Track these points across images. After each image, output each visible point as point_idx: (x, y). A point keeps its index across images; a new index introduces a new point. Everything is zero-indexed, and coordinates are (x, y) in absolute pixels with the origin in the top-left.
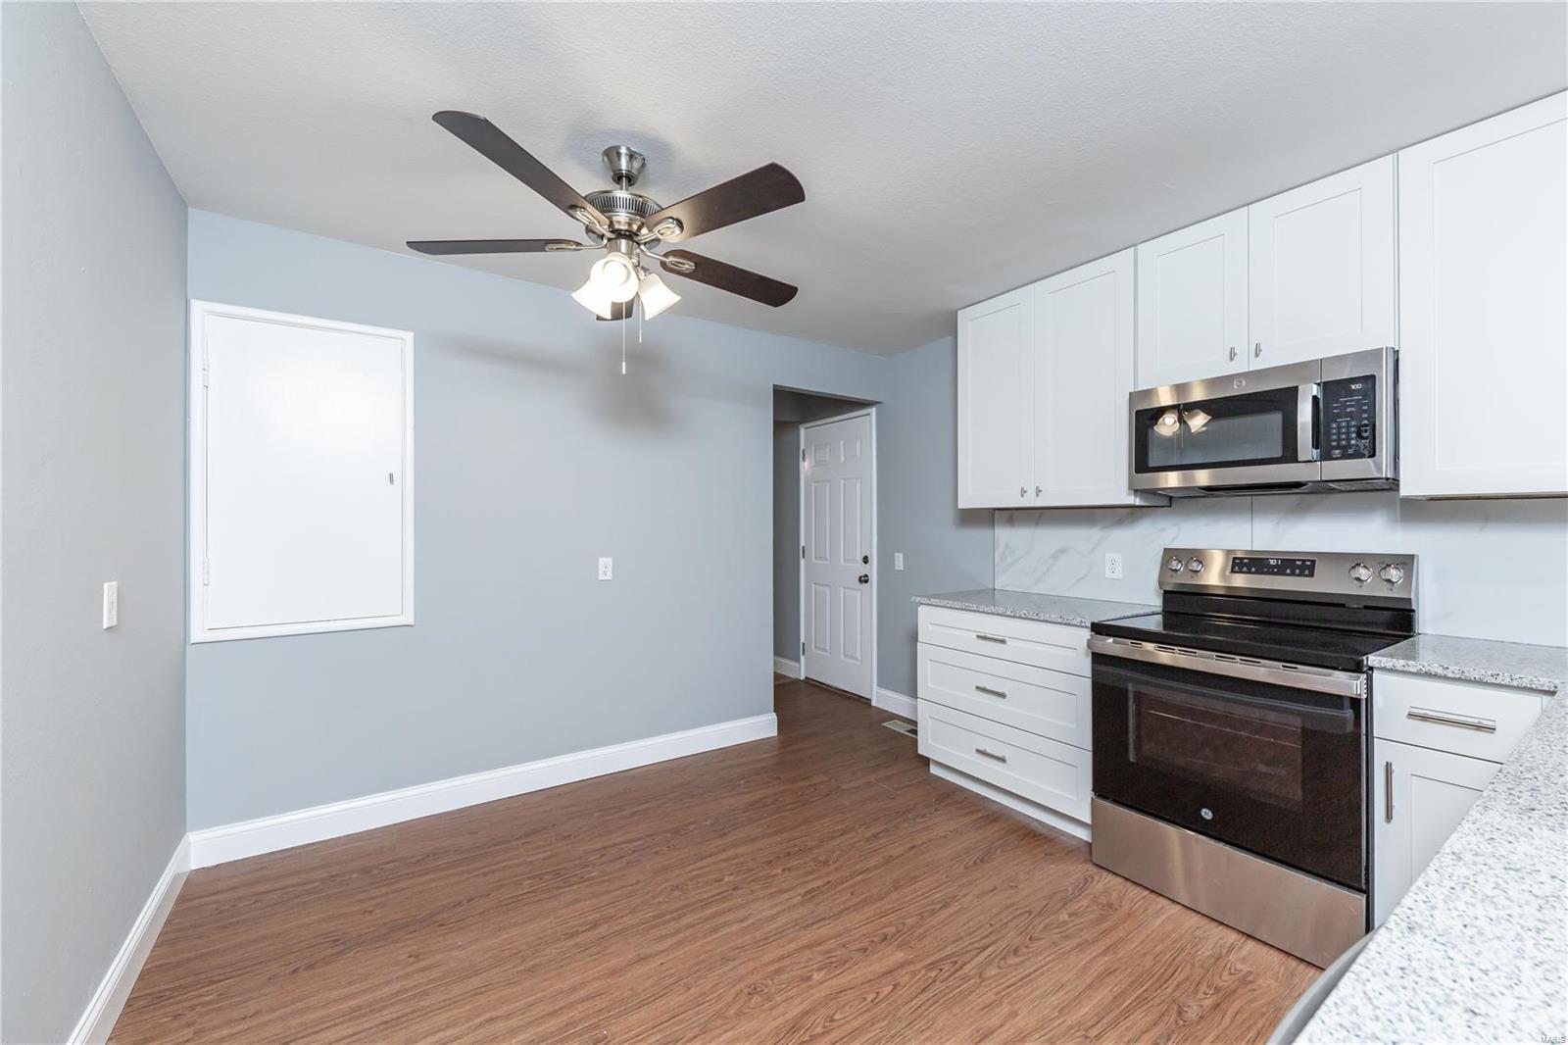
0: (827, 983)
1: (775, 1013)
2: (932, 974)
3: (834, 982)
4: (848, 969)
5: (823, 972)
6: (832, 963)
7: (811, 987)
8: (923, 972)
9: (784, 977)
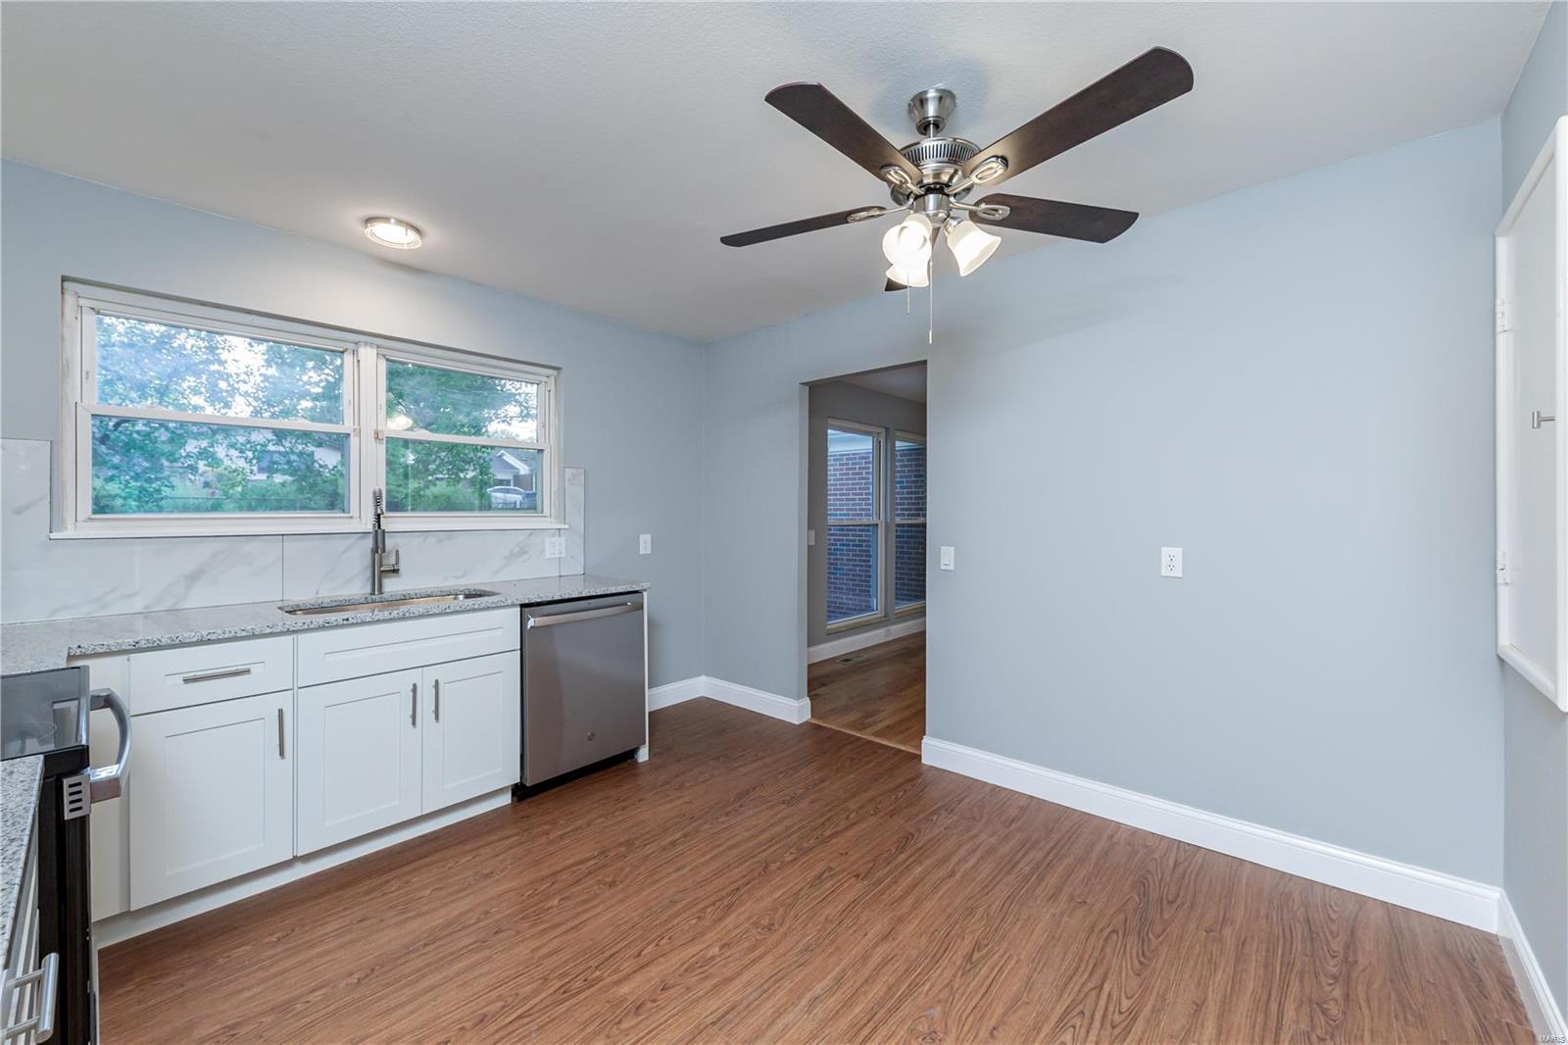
0: (704, 946)
1: (747, 914)
2: (598, 973)
3: (697, 948)
4: (685, 963)
5: (710, 954)
6: (701, 967)
7: (720, 939)
8: (606, 974)
9: (747, 944)
